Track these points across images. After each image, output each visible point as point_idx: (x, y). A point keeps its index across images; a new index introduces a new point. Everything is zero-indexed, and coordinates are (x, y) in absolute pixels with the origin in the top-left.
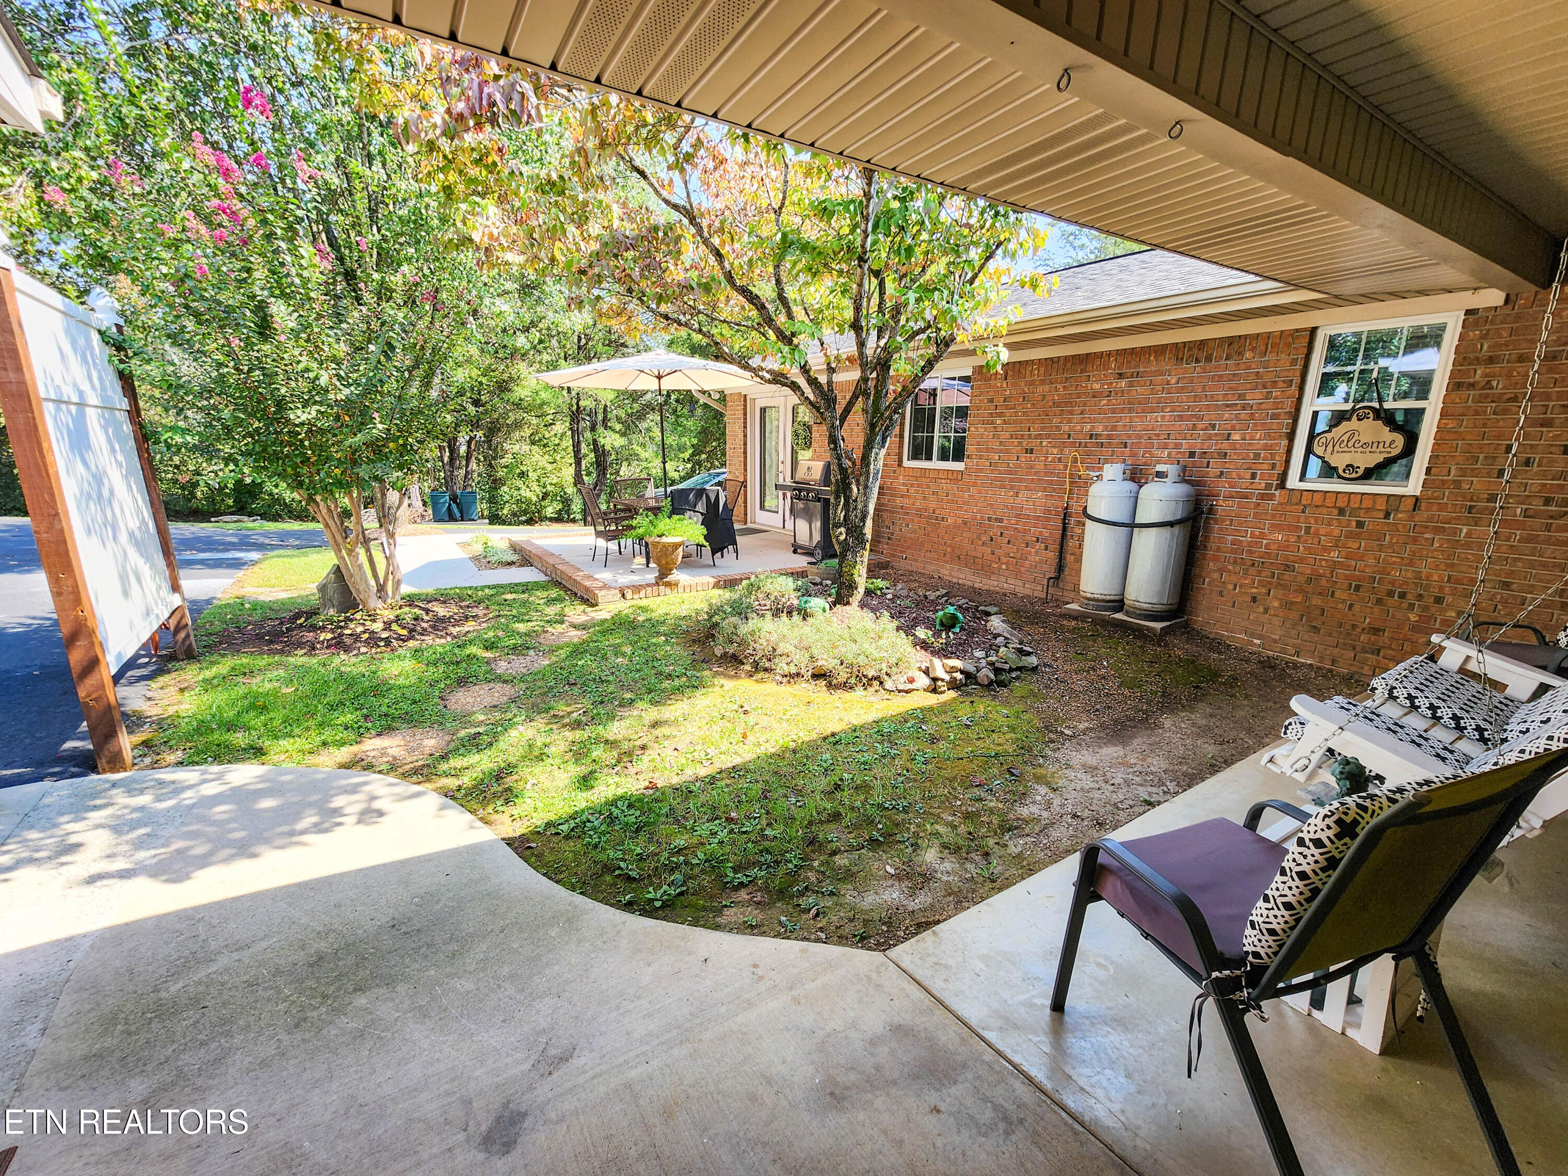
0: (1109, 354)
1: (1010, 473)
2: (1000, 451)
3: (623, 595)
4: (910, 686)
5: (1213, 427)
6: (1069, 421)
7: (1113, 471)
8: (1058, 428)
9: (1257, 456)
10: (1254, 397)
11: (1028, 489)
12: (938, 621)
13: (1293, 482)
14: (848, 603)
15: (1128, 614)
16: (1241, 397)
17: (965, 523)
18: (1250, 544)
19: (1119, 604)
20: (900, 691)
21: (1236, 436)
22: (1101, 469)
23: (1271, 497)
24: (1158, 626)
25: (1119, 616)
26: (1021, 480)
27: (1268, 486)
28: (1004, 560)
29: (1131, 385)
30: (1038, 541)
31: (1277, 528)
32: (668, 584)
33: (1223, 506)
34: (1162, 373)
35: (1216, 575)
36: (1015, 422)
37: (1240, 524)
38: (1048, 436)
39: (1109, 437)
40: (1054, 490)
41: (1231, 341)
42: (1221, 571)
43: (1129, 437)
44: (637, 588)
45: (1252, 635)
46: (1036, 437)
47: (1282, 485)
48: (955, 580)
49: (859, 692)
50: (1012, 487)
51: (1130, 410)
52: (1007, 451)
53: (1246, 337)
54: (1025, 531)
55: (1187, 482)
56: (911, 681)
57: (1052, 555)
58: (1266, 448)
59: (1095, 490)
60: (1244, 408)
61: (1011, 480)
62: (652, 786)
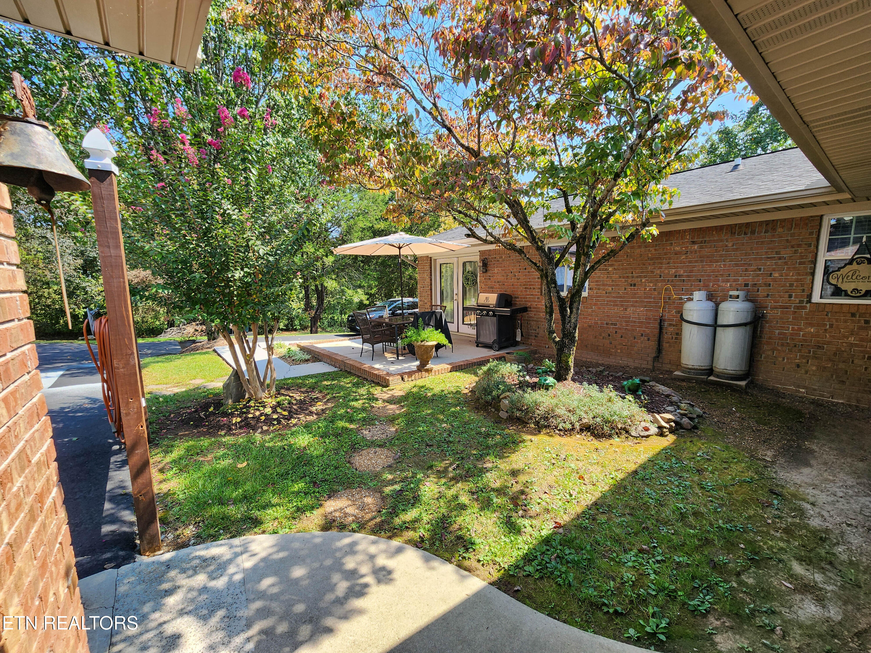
0: (685, 231)
1: (621, 297)
2: (613, 285)
3: (403, 379)
4: (647, 433)
5: (760, 270)
6: (660, 268)
7: (698, 295)
8: (652, 272)
9: (791, 285)
10: (786, 253)
11: (632, 306)
12: (626, 388)
13: (816, 298)
14: (566, 379)
15: (718, 376)
16: (777, 253)
17: (590, 326)
18: (791, 334)
19: (710, 371)
20: (643, 437)
21: (776, 275)
22: (692, 294)
23: (804, 308)
24: (743, 383)
25: (712, 378)
26: (628, 302)
27: (801, 302)
28: (619, 347)
29: (701, 247)
30: (642, 335)
31: (811, 325)
32: (427, 371)
33: (769, 313)
34: (722, 241)
35: (770, 353)
36: (623, 269)
37: (784, 323)
38: (645, 277)
39: (688, 276)
40: (652, 306)
41: (767, 223)
42: (773, 350)
43: (702, 276)
44: (410, 374)
45: (799, 386)
46: (637, 277)
47: (809, 301)
48: (584, 359)
49: (616, 440)
50: (622, 306)
51: (702, 261)
52: (617, 285)
53: (777, 220)
54: (633, 330)
55: (748, 300)
56: (646, 429)
57: (653, 344)
58: (797, 280)
59: (688, 306)
60: (780, 258)
61: (622, 301)
62: (558, 526)
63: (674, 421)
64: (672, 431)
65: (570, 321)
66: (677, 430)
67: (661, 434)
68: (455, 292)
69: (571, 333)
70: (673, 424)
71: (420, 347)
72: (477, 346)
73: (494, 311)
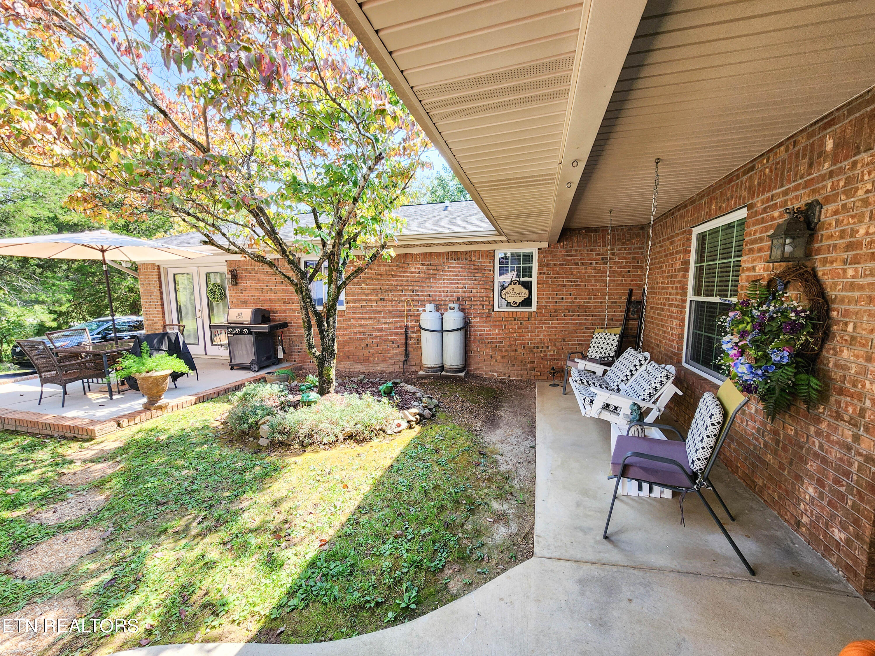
0: (416, 254)
1: (374, 310)
2: (366, 300)
3: (119, 425)
4: (399, 429)
5: (465, 287)
6: (402, 285)
7: (430, 307)
8: (396, 288)
9: (483, 299)
10: (478, 276)
11: (384, 318)
12: (382, 392)
13: (496, 309)
14: (329, 392)
15: (447, 371)
16: (474, 275)
17: (350, 338)
18: (486, 335)
19: (442, 368)
20: (396, 433)
21: (474, 291)
22: (425, 307)
23: (491, 315)
24: (462, 374)
25: (444, 373)
26: (380, 314)
27: (489, 311)
28: (376, 355)
29: (428, 269)
30: (393, 343)
31: (495, 327)
32: (160, 408)
33: (474, 320)
34: (441, 264)
35: (476, 349)
36: (373, 285)
37: (481, 327)
38: (391, 292)
39: (422, 292)
40: (398, 318)
41: (466, 253)
42: (477, 347)
43: (431, 292)
44: (132, 416)
45: (493, 372)
46: (385, 292)
47: (493, 310)
48: (347, 370)
49: (376, 441)
50: (375, 318)
51: (430, 280)
52: (370, 299)
53: (472, 251)
54: (386, 339)
55: (460, 311)
56: (399, 426)
57: (402, 350)
58: (486, 295)
59: (423, 316)
60: (475, 280)
61: (374, 314)
62: (324, 543)
63: (419, 414)
64: (418, 423)
65: (328, 335)
66: (421, 421)
67: (410, 428)
68: (198, 307)
69: (330, 346)
70: (418, 417)
71: (145, 379)
72: (232, 369)
73: (249, 329)
